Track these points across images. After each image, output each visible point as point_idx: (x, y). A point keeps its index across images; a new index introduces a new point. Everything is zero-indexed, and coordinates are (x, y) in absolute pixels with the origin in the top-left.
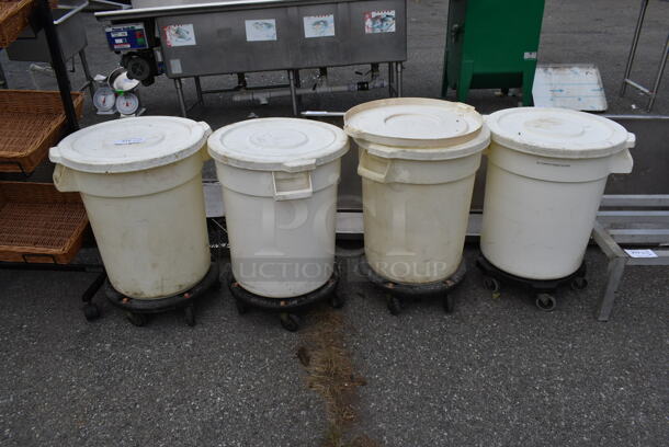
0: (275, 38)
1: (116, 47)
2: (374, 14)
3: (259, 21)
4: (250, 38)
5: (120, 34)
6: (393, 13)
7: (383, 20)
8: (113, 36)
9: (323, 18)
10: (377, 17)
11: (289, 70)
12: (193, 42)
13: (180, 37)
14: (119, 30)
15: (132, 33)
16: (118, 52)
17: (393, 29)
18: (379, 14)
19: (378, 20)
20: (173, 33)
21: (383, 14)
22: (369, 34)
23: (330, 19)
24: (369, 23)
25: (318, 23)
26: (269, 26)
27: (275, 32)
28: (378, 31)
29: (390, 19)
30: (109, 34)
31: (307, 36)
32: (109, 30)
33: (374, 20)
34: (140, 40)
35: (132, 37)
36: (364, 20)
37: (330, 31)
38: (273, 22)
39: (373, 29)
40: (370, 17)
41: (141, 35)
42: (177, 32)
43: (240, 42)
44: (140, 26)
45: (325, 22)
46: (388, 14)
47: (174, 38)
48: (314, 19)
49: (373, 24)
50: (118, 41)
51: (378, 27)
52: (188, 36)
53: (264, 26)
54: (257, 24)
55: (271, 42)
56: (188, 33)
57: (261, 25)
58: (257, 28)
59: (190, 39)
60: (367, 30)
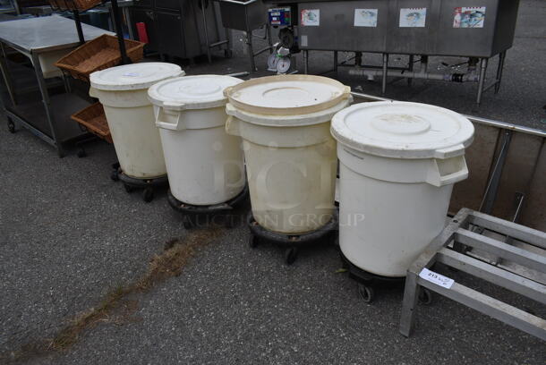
0: (376, 26)
1: (272, 23)
2: (464, 10)
3: (366, 10)
4: (357, 23)
5: (276, 14)
6: (483, 9)
7: (472, 16)
8: (272, 15)
9: (417, 11)
10: (466, 13)
11: (384, 53)
12: (317, 24)
13: (310, 19)
14: (276, 11)
15: (282, 13)
17: (481, 25)
18: (469, 9)
19: (467, 16)
20: (306, 15)
21: (473, 10)
23: (423, 11)
24: (458, 17)
25: (411, 15)
26: (372, 14)
27: (376, 20)
28: (465, 26)
29: (480, 15)
30: (270, 13)
31: (401, 26)
32: (270, 10)
33: (463, 15)
34: (287, 19)
35: (282, 17)
36: (454, 14)
37: (421, 23)
38: (375, 11)
39: (461, 23)
41: (288, 16)
42: (309, 15)
44: (287, 9)
45: (418, 14)
46: (478, 10)
47: (306, 19)
48: (409, 11)
49: (462, 19)
50: (274, 19)
51: (466, 22)
52: (315, 18)
53: (369, 14)
54: (363, 12)
55: (372, 28)
56: (316, 16)
57: (366, 13)
58: (363, 15)
59: (316, 21)
60: (455, 25)
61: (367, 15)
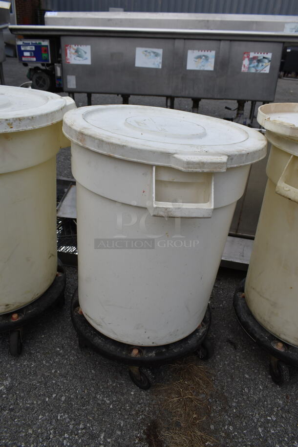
0: (160, 67)
1: (24, 59)
2: (252, 55)
3: (147, 49)
4: (138, 64)
5: (28, 48)
6: (269, 56)
7: (259, 61)
8: (23, 49)
9: (206, 53)
10: (254, 58)
11: (167, 97)
12: (88, 62)
13: (78, 56)
14: (28, 45)
15: (38, 48)
16: (25, 64)
17: (267, 70)
18: (256, 55)
19: (255, 61)
20: (73, 51)
21: (260, 56)
22: (244, 73)
23: (212, 54)
24: (246, 62)
25: (200, 57)
26: (156, 55)
27: (161, 61)
28: (253, 70)
29: (266, 61)
30: (19, 46)
31: (188, 68)
32: (20, 43)
33: (251, 60)
34: (44, 55)
35: (38, 52)
36: (243, 59)
37: (210, 66)
38: (160, 51)
39: (249, 68)
40: (248, 57)
41: (46, 51)
42: (77, 51)
43: (129, 67)
44: (46, 43)
45: (206, 57)
46: (265, 55)
47: (73, 56)
48: (197, 53)
49: (250, 64)
50: (27, 54)
51: (253, 67)
52: (85, 56)
53: (152, 54)
54: (146, 51)
55: (156, 70)
56: (86, 53)
57: (149, 53)
58: (146, 55)
59: (86, 59)
60: (243, 69)
61: (150, 55)
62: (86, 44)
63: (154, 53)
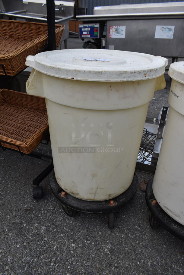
0: (172, 38)
1: (83, 36)
3: (165, 27)
5: (86, 29)
8: (83, 30)
12: (123, 36)
13: (117, 33)
14: (86, 27)
15: (92, 29)
16: (83, 40)
20: (114, 30)
26: (170, 30)
27: (173, 34)
30: (81, 28)
32: (81, 26)
34: (96, 33)
35: (92, 31)
38: (173, 27)
41: (97, 31)
42: (116, 30)
43: (150, 38)
44: (97, 26)
47: (114, 33)
50: (84, 33)
52: (122, 33)
53: (167, 29)
54: (163, 28)
55: (169, 40)
56: (122, 31)
57: (165, 29)
58: (163, 30)
59: (122, 34)
61: (166, 30)
62: (123, 25)
63: (169, 29)
